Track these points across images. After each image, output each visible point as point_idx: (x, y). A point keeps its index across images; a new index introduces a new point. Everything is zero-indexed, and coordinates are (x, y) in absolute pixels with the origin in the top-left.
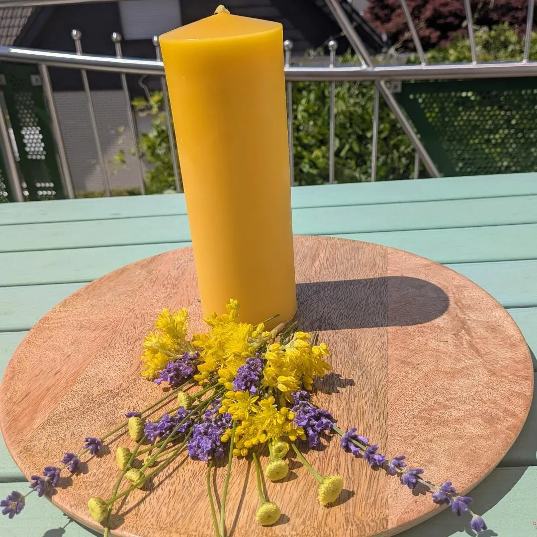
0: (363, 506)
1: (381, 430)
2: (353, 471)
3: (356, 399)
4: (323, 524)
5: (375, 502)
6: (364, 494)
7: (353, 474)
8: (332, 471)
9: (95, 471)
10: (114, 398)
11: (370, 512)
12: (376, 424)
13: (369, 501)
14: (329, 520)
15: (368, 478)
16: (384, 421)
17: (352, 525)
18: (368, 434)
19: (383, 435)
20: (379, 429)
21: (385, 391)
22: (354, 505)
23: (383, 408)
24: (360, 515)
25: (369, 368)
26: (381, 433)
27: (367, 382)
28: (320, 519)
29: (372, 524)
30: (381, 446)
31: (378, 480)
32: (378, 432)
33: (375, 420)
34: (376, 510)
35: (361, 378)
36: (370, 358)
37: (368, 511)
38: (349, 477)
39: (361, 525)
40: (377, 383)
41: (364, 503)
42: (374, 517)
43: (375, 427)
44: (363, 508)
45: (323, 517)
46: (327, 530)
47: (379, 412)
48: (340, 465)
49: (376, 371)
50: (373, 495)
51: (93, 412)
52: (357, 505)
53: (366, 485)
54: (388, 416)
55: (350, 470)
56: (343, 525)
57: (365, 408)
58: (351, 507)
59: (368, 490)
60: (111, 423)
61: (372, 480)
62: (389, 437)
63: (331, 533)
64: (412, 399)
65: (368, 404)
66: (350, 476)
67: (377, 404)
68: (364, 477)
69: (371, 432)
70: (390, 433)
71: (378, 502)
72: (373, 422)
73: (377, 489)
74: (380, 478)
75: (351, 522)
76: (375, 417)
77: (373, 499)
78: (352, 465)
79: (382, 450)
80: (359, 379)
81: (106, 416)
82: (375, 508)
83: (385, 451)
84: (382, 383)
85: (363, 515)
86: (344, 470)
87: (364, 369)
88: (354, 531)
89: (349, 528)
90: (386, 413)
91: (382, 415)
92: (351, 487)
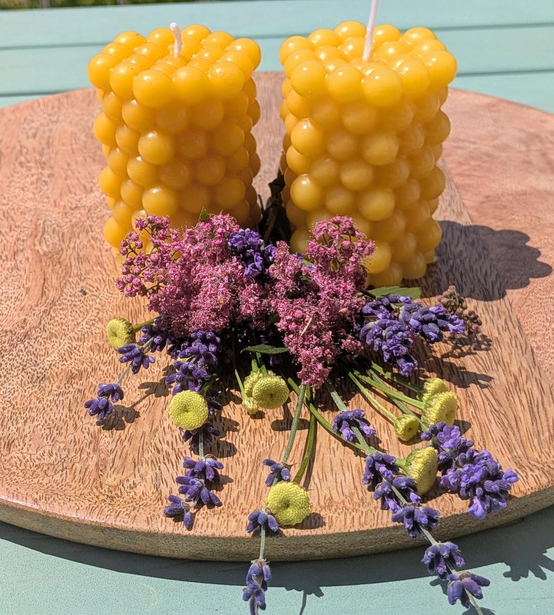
0: (536, 444)
1: (518, 343)
2: (497, 400)
6: (531, 430)
7: (500, 404)
9: (49, 448)
10: (23, 342)
12: (506, 337)
13: (542, 437)
15: (526, 406)
16: (517, 331)
17: (531, 470)
18: (499, 350)
19: (524, 349)
20: (513, 342)
21: (499, 290)
22: (521, 445)
23: (507, 313)
24: (538, 457)
25: (458, 261)
26: (519, 347)
27: (464, 279)
30: (528, 363)
32: (514, 345)
35: (451, 276)
36: (453, 247)
37: (547, 450)
38: (496, 410)
39: (546, 468)
40: (482, 280)
41: (536, 440)
43: (507, 340)
44: (538, 448)
47: (503, 318)
48: (472, 395)
49: (472, 263)
50: (545, 428)
52: (525, 444)
53: (529, 417)
54: (519, 322)
55: (493, 401)
58: (517, 447)
59: (535, 423)
60: (38, 377)
61: (535, 410)
62: (535, 350)
64: (548, 296)
66: (497, 408)
67: (495, 309)
68: (519, 408)
69: (502, 347)
70: (534, 345)
72: (499, 334)
73: (548, 420)
74: (546, 405)
75: (529, 467)
76: (500, 327)
78: (492, 394)
79: (533, 370)
80: (448, 277)
81: (23, 369)
83: (537, 369)
84: (490, 280)
85: (543, 456)
86: (483, 402)
87: (451, 262)
88: (539, 476)
89: (529, 474)
90: (514, 319)
91: (510, 324)
92: (506, 423)
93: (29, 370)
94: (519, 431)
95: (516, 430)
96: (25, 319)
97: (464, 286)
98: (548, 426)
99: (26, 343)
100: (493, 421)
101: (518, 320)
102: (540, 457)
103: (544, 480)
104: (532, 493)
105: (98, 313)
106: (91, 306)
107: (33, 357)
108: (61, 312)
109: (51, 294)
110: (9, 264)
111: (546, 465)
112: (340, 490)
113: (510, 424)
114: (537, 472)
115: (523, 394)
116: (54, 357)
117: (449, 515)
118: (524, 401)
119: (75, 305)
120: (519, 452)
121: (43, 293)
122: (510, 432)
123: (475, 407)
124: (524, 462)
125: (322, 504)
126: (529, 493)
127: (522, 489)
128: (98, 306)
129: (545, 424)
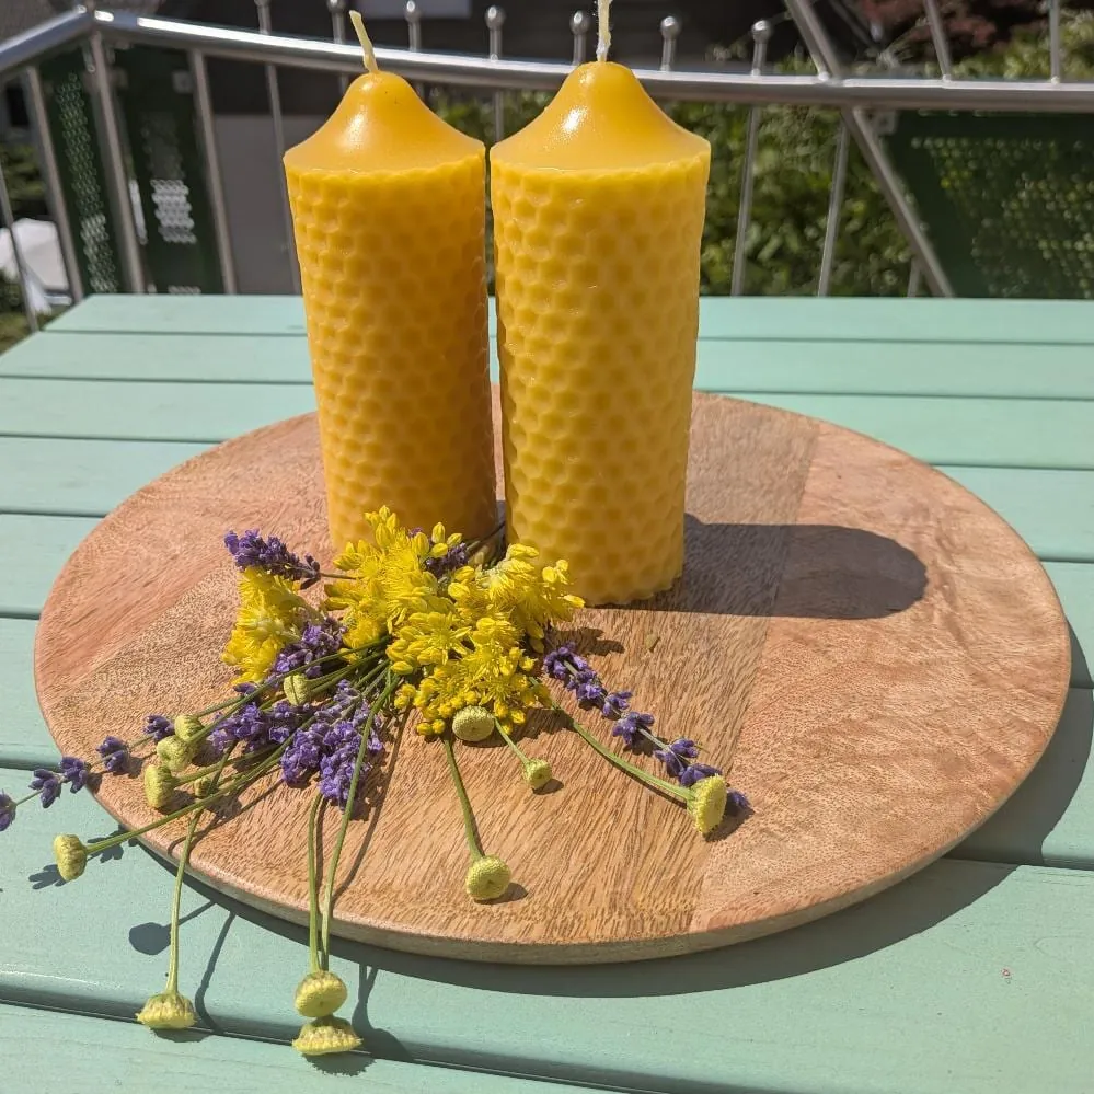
0: (651, 884)
2: (646, 818)
3: (686, 695)
4: (566, 901)
5: (676, 880)
6: (658, 865)
7: (646, 825)
8: (606, 814)
13: (663, 878)
14: (579, 898)
15: (672, 839)
16: (730, 742)
17: (620, 913)
19: (722, 764)
20: (716, 754)
21: (746, 686)
22: (633, 881)
23: (735, 717)
24: (640, 900)
25: (725, 642)
26: (718, 761)
27: (716, 666)
28: (563, 894)
29: (660, 919)
31: (692, 843)
32: (714, 758)
33: (714, 735)
34: (675, 896)
35: (705, 659)
37: (658, 895)
38: (636, 830)
39: (637, 917)
40: (735, 671)
41: (654, 879)
42: (667, 906)
43: (711, 749)
44: (650, 889)
45: (568, 891)
46: (570, 914)
47: (725, 723)
48: (624, 806)
49: (739, 647)
50: (675, 868)
52: (639, 881)
53: (667, 848)
54: (740, 732)
55: (641, 818)
56: (603, 911)
57: (699, 712)
58: (627, 881)
59: (668, 858)
61: (680, 842)
62: (733, 770)
63: (577, 922)
64: (798, 707)
65: (707, 706)
66: (640, 828)
67: (725, 708)
68: (665, 834)
70: (737, 763)
71: (683, 883)
72: (708, 739)
73: (685, 859)
74: (697, 840)
75: (621, 909)
76: (715, 731)
77: (673, 874)
78: (646, 810)
80: (699, 659)
82: (673, 892)
84: (744, 673)
85: (647, 901)
86: (630, 817)
87: (716, 642)
88: (621, 923)
89: (613, 919)
90: (738, 726)
91: (729, 730)
92: (636, 848)
94: (643, 862)
95: (641, 859)
97: (710, 673)
100: (623, 843)
101: (742, 728)
102: (643, 901)
103: (623, 931)
104: (600, 942)
111: (640, 913)
112: (406, 877)
113: (639, 851)
114: (623, 919)
115: (681, 820)
117: (492, 940)
118: (676, 829)
120: (626, 887)
122: (632, 862)
123: (617, 821)
125: (377, 887)
126: (597, 941)
127: (591, 934)
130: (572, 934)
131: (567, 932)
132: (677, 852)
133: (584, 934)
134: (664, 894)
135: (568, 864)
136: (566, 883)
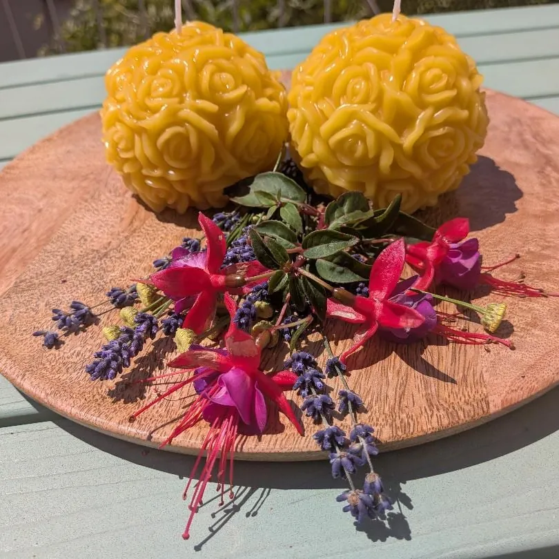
4: (397, 407)
5: (465, 378)
6: (449, 369)
10: (101, 259)
11: (461, 392)
14: (404, 403)
17: (438, 410)
28: (392, 403)
29: (467, 408)
34: (469, 389)
37: (457, 390)
39: (451, 410)
42: (467, 398)
45: (395, 399)
46: (404, 416)
50: (461, 369)
51: (74, 276)
53: (450, 357)
56: (426, 410)
58: (433, 385)
59: (454, 363)
63: (410, 421)
71: (470, 379)
73: (465, 362)
75: (437, 406)
77: (461, 375)
82: (467, 386)
85: (452, 396)
88: (442, 416)
89: (435, 414)
93: (95, 282)
96: (110, 242)
98: (464, 368)
99: (103, 261)
102: (449, 396)
103: (445, 422)
104: (432, 432)
105: (161, 241)
106: (159, 235)
107: (102, 272)
108: (137, 238)
109: (136, 224)
110: (119, 199)
111: (451, 406)
114: (442, 412)
116: (117, 273)
119: (148, 234)
120: (433, 389)
121: (131, 222)
124: (435, 401)
126: (429, 432)
127: (425, 428)
128: (163, 235)
129: (462, 365)
130: (411, 430)
131: (407, 430)
132: (457, 358)
133: (420, 430)
134: (461, 390)
135: (388, 381)
136: (391, 393)
